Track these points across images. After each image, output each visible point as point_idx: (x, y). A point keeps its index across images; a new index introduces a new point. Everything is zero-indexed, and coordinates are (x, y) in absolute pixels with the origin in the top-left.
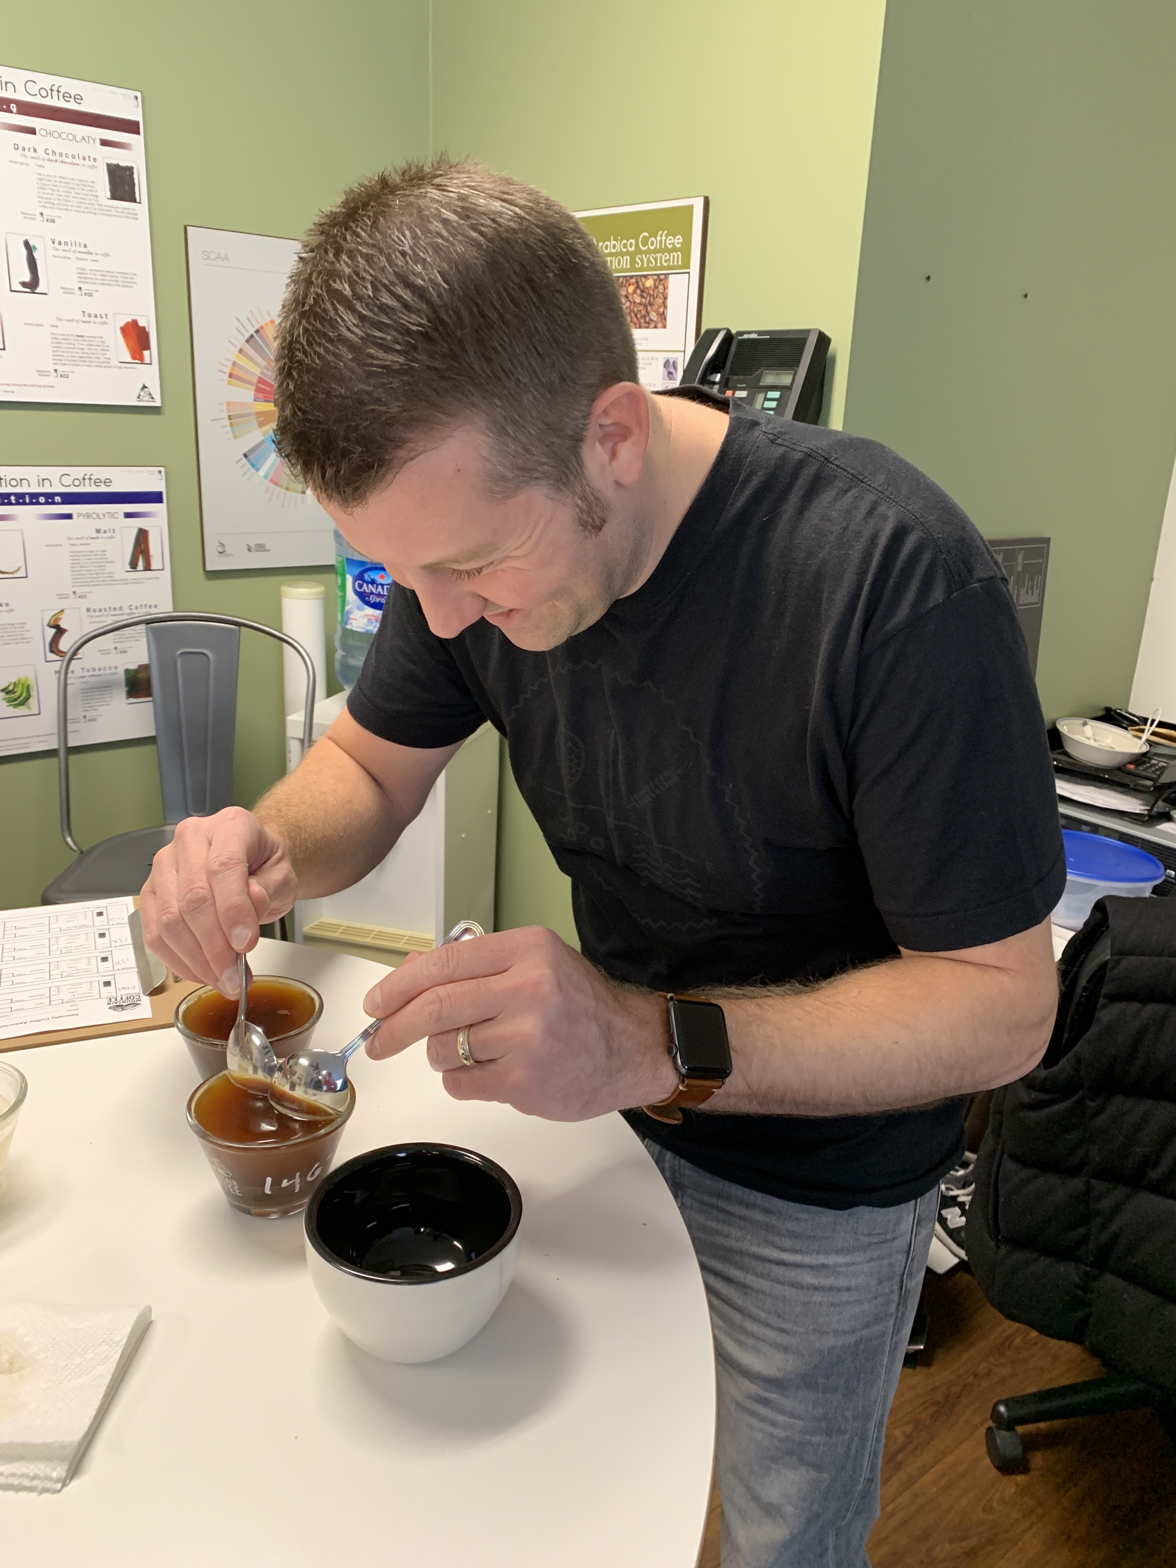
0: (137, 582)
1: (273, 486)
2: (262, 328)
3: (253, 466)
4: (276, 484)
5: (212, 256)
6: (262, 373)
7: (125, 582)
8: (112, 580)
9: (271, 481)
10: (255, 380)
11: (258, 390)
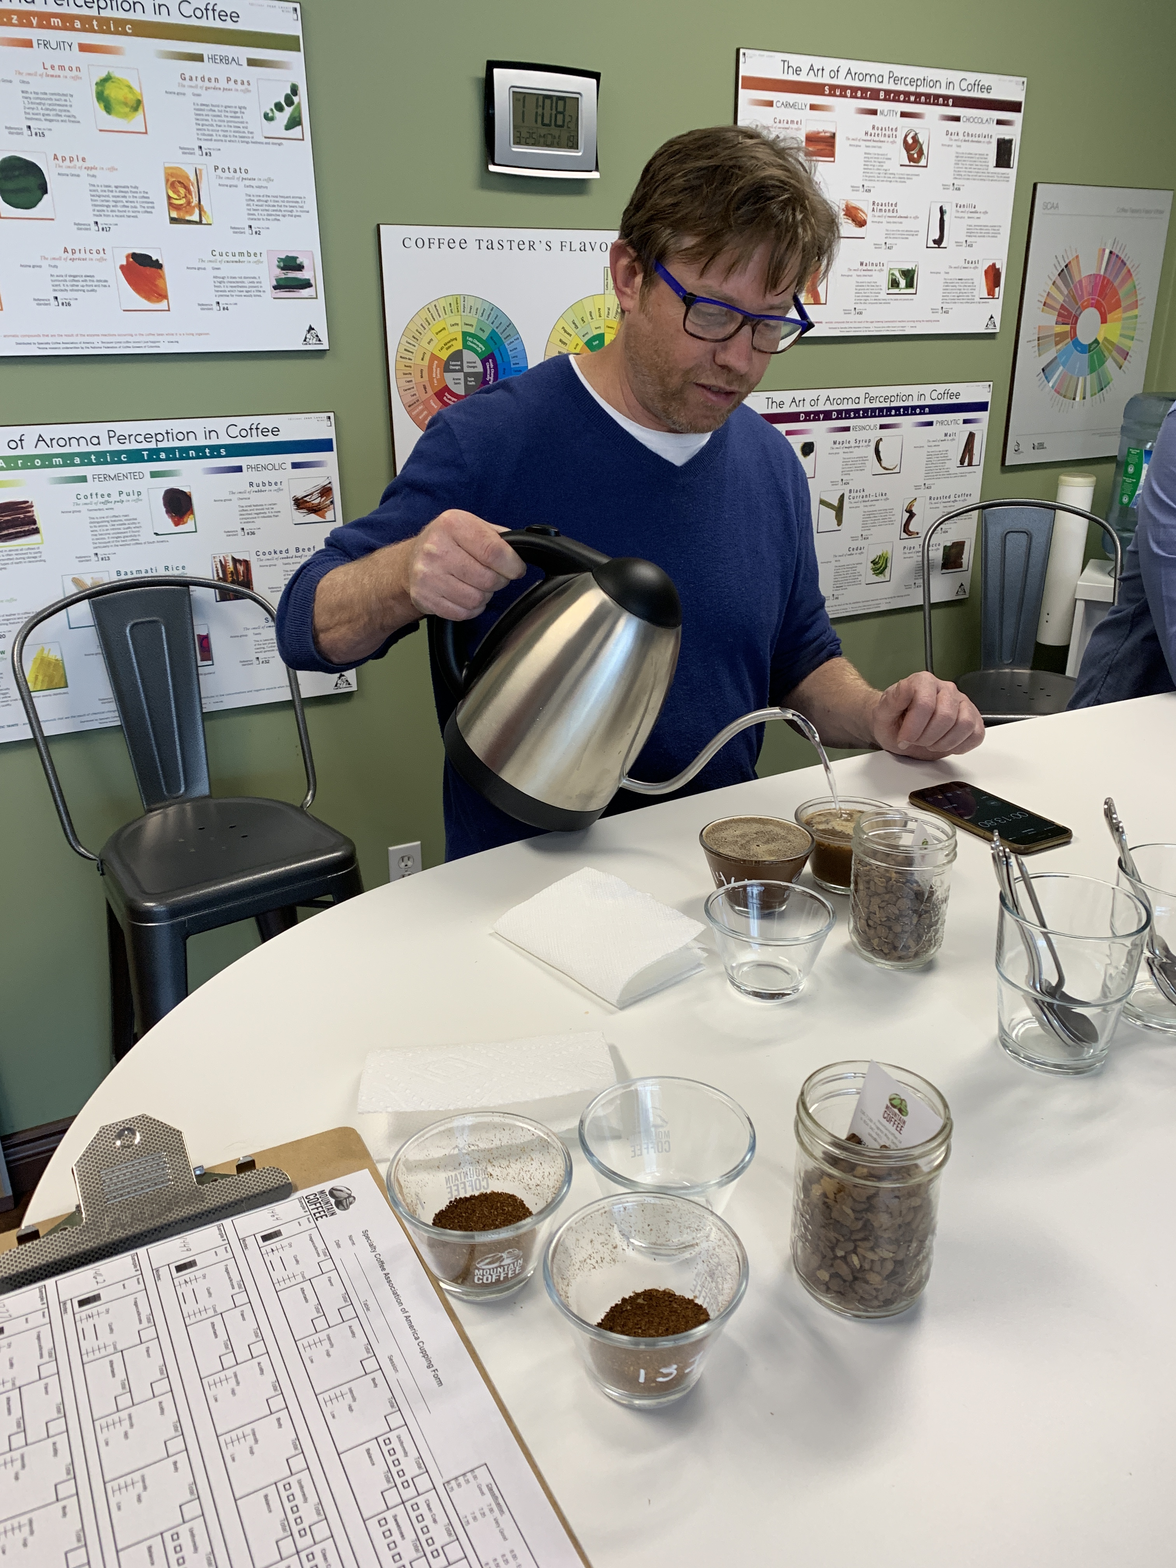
0: (963, 475)
1: (1056, 394)
2: (1070, 262)
3: (1046, 378)
4: (1058, 393)
5: (1049, 206)
6: (1064, 301)
7: (956, 475)
8: (949, 475)
9: (1056, 391)
10: (1058, 307)
11: (1059, 315)
